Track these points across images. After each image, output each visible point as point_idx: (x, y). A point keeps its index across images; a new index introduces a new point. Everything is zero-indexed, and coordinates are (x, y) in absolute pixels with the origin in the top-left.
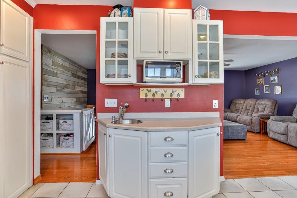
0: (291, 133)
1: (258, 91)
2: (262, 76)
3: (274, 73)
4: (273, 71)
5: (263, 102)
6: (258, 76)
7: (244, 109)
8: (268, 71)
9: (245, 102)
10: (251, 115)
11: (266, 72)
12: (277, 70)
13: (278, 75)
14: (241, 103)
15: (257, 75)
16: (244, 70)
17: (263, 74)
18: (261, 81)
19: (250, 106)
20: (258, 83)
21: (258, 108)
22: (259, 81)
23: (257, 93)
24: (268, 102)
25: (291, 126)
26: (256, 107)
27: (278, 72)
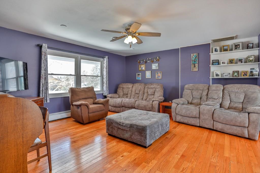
0: (205, 116)
1: (139, 76)
2: (144, 62)
3: (155, 61)
4: (155, 59)
5: (152, 86)
6: (140, 62)
7: (133, 93)
8: (150, 59)
9: (133, 87)
10: (142, 99)
11: (148, 59)
12: (158, 58)
13: (159, 62)
14: (129, 88)
15: (138, 61)
16: (125, 56)
17: (145, 60)
18: (143, 67)
19: (139, 90)
20: (140, 69)
21: (148, 92)
22: (140, 67)
23: (139, 78)
24: (157, 86)
25: (204, 110)
26: (146, 91)
27: (158, 60)
